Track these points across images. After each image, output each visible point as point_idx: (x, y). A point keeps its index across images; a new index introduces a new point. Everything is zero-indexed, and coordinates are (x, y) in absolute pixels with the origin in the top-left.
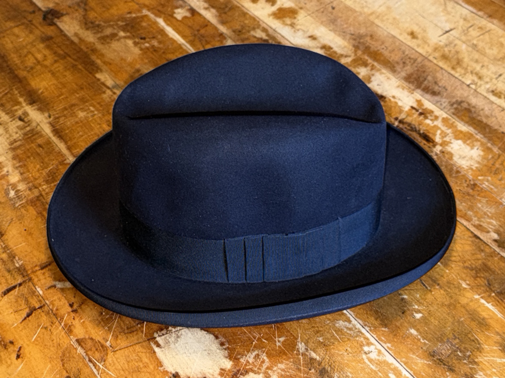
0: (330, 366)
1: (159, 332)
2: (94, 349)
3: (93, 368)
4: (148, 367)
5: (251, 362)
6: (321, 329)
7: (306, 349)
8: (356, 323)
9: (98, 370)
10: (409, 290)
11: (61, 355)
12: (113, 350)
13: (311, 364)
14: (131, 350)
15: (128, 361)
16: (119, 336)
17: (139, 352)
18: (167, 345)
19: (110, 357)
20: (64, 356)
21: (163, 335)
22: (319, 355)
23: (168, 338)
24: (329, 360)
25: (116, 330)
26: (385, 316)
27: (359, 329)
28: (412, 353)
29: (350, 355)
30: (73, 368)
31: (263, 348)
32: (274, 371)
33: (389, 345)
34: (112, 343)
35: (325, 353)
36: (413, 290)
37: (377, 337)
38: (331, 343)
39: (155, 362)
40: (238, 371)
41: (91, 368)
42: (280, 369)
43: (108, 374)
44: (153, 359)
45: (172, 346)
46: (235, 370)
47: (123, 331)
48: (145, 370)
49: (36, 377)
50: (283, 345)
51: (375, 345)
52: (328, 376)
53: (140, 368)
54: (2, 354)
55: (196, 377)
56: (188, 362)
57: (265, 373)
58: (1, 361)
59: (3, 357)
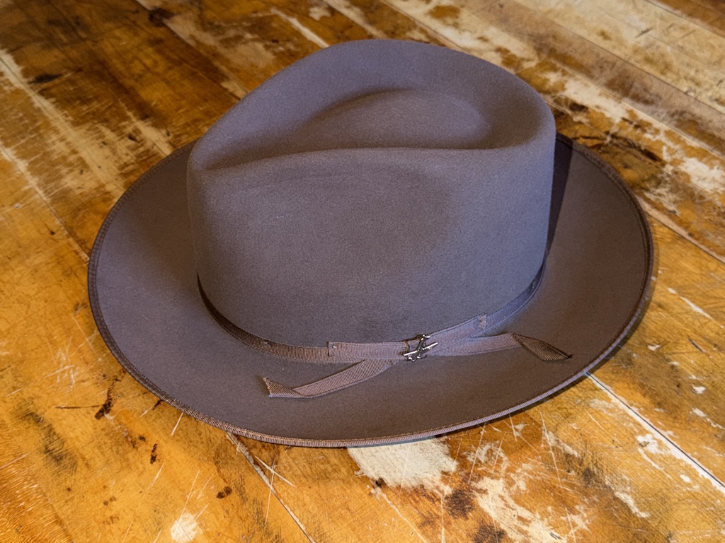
0: (596, 465)
2: (259, 445)
3: (262, 474)
4: (340, 471)
5: (483, 461)
6: (572, 411)
7: (556, 440)
8: (617, 401)
9: (269, 477)
10: (678, 353)
11: (213, 455)
13: (568, 463)
15: (310, 462)
19: (284, 458)
20: (218, 456)
22: (577, 450)
24: (592, 457)
26: (654, 390)
27: (624, 410)
28: (704, 443)
29: (621, 448)
30: (233, 475)
31: (496, 440)
32: (517, 474)
33: (670, 433)
35: (584, 446)
36: (683, 353)
37: (651, 421)
38: (589, 431)
39: (348, 462)
40: (468, 474)
41: (259, 474)
42: (527, 471)
43: (283, 482)
44: (344, 458)
46: (463, 474)
48: (335, 475)
49: (181, 490)
50: (523, 435)
51: (651, 433)
52: (596, 481)
53: (329, 473)
54: (130, 455)
55: (409, 485)
56: (395, 462)
57: (506, 477)
58: (129, 466)
59: (132, 460)
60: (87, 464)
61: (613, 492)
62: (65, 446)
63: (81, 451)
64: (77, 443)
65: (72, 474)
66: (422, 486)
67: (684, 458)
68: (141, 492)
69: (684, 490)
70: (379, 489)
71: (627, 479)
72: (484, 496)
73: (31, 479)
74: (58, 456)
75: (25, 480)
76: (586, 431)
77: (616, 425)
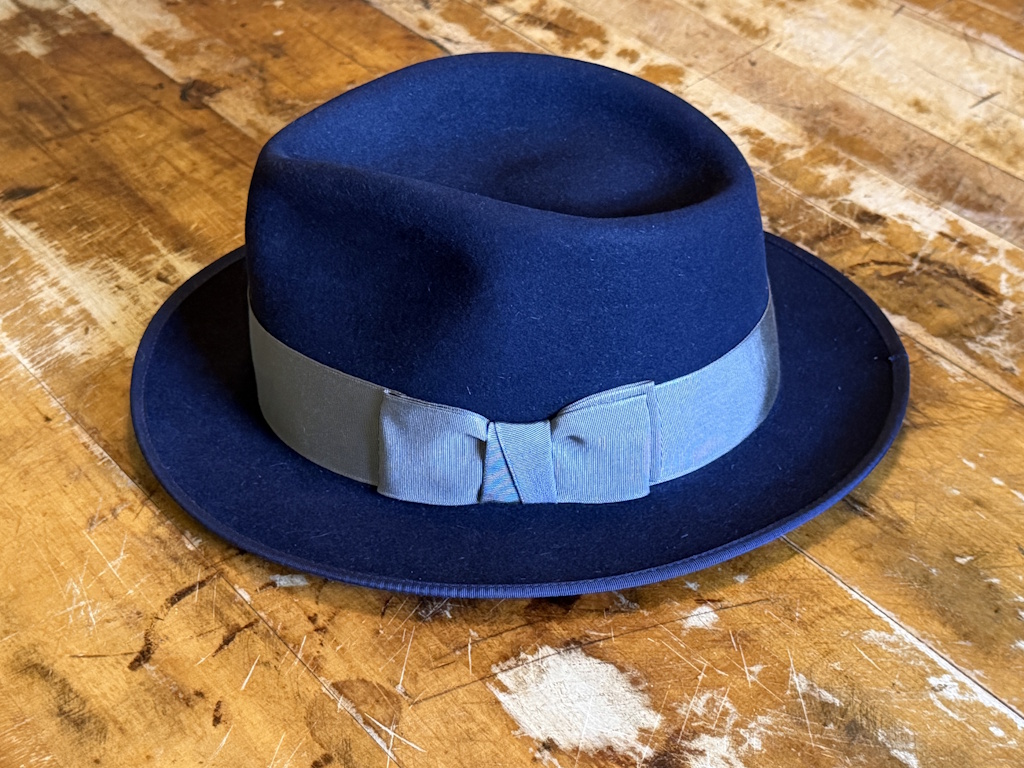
0: (865, 716)
1: (500, 663)
2: (371, 700)
3: (375, 736)
4: (489, 729)
5: (700, 714)
6: (835, 646)
7: (809, 685)
8: (903, 632)
9: (386, 740)
10: (1001, 567)
11: (304, 714)
12: (410, 700)
13: (825, 714)
14: (448, 700)
15: (446, 720)
16: (419, 673)
17: (464, 703)
18: (521, 687)
19: (408, 715)
20: (312, 715)
21: (510, 668)
22: (840, 697)
23: (521, 674)
24: (861, 705)
25: (410, 662)
26: (959, 617)
27: (912, 644)
29: (904, 694)
30: (334, 738)
31: (721, 686)
32: (750, 729)
33: (980, 673)
34: (408, 687)
35: (850, 691)
36: (1008, 567)
37: (951, 658)
38: (858, 672)
39: (501, 719)
40: (678, 731)
41: (372, 738)
42: (763, 725)
43: (407, 747)
44: (496, 714)
45: (532, 688)
46: (670, 731)
47: (428, 663)
48: (483, 736)
49: (259, 759)
50: (760, 679)
51: (950, 674)
52: (864, 736)
53: (473, 733)
54: (182, 716)
55: (591, 747)
56: (571, 718)
57: (733, 734)
58: (182, 730)
59: (186, 723)
60: (121, 729)
61: (888, 750)
62: (88, 705)
63: (111, 712)
64: (105, 702)
65: (101, 742)
66: (610, 748)
67: (997, 704)
68: (201, 763)
69: (994, 746)
70: (546, 753)
71: (911, 733)
72: (701, 759)
73: (40, 750)
74: (78, 719)
75: (33, 750)
76: (854, 673)
77: (898, 662)
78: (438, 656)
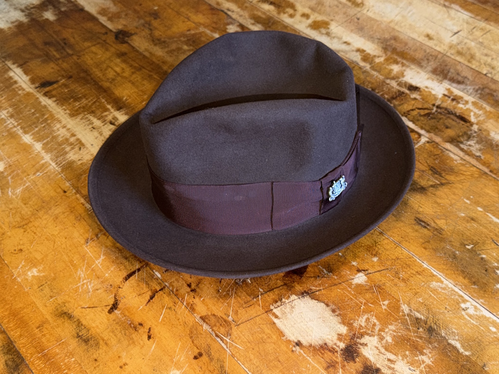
0: (435, 324)
1: (274, 304)
2: (218, 324)
3: (221, 342)
4: (272, 337)
5: (363, 326)
6: (419, 291)
7: (409, 310)
8: (447, 282)
9: (226, 344)
10: (486, 250)
11: (188, 333)
12: (236, 324)
13: (418, 323)
14: (252, 323)
15: (252, 333)
16: (238, 310)
17: (260, 324)
18: (284, 316)
19: (235, 331)
20: (192, 333)
21: (279, 306)
22: (423, 315)
23: (283, 309)
24: (433, 319)
25: (234, 305)
26: (470, 274)
27: (452, 288)
29: (451, 312)
30: (203, 344)
31: (371, 312)
32: (386, 332)
33: (482, 301)
34: (234, 318)
35: (427, 312)
36: (489, 249)
37: (469, 294)
38: (430, 302)
39: (276, 332)
40: (354, 335)
41: (219, 343)
42: (391, 330)
43: (236, 347)
44: (274, 329)
45: (289, 316)
46: (351, 334)
47: (242, 305)
48: (269, 340)
49: (169, 356)
50: (388, 307)
51: (470, 302)
52: (436, 334)
53: (265, 339)
54: (134, 336)
55: (317, 344)
56: (307, 330)
57: (379, 335)
58: (134, 342)
59: (135, 339)
60: (106, 344)
61: (447, 340)
62: (90, 332)
63: (101, 335)
64: (98, 330)
65: (97, 350)
66: (326, 344)
67: (491, 316)
68: (143, 359)
69: (492, 336)
70: (298, 347)
71: (456, 331)
72: (366, 347)
73: (70, 355)
74: (86, 339)
75: (66, 356)
76: (428, 303)
77: (447, 297)
78: (246, 301)
